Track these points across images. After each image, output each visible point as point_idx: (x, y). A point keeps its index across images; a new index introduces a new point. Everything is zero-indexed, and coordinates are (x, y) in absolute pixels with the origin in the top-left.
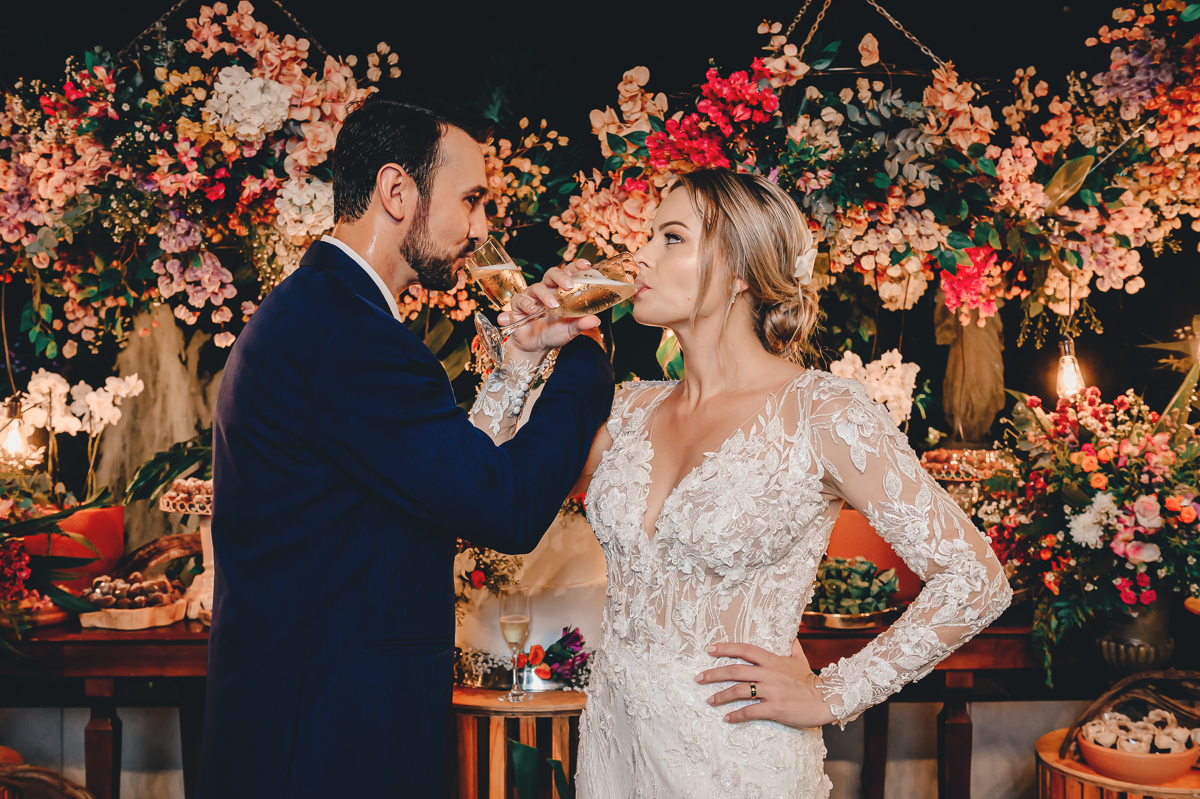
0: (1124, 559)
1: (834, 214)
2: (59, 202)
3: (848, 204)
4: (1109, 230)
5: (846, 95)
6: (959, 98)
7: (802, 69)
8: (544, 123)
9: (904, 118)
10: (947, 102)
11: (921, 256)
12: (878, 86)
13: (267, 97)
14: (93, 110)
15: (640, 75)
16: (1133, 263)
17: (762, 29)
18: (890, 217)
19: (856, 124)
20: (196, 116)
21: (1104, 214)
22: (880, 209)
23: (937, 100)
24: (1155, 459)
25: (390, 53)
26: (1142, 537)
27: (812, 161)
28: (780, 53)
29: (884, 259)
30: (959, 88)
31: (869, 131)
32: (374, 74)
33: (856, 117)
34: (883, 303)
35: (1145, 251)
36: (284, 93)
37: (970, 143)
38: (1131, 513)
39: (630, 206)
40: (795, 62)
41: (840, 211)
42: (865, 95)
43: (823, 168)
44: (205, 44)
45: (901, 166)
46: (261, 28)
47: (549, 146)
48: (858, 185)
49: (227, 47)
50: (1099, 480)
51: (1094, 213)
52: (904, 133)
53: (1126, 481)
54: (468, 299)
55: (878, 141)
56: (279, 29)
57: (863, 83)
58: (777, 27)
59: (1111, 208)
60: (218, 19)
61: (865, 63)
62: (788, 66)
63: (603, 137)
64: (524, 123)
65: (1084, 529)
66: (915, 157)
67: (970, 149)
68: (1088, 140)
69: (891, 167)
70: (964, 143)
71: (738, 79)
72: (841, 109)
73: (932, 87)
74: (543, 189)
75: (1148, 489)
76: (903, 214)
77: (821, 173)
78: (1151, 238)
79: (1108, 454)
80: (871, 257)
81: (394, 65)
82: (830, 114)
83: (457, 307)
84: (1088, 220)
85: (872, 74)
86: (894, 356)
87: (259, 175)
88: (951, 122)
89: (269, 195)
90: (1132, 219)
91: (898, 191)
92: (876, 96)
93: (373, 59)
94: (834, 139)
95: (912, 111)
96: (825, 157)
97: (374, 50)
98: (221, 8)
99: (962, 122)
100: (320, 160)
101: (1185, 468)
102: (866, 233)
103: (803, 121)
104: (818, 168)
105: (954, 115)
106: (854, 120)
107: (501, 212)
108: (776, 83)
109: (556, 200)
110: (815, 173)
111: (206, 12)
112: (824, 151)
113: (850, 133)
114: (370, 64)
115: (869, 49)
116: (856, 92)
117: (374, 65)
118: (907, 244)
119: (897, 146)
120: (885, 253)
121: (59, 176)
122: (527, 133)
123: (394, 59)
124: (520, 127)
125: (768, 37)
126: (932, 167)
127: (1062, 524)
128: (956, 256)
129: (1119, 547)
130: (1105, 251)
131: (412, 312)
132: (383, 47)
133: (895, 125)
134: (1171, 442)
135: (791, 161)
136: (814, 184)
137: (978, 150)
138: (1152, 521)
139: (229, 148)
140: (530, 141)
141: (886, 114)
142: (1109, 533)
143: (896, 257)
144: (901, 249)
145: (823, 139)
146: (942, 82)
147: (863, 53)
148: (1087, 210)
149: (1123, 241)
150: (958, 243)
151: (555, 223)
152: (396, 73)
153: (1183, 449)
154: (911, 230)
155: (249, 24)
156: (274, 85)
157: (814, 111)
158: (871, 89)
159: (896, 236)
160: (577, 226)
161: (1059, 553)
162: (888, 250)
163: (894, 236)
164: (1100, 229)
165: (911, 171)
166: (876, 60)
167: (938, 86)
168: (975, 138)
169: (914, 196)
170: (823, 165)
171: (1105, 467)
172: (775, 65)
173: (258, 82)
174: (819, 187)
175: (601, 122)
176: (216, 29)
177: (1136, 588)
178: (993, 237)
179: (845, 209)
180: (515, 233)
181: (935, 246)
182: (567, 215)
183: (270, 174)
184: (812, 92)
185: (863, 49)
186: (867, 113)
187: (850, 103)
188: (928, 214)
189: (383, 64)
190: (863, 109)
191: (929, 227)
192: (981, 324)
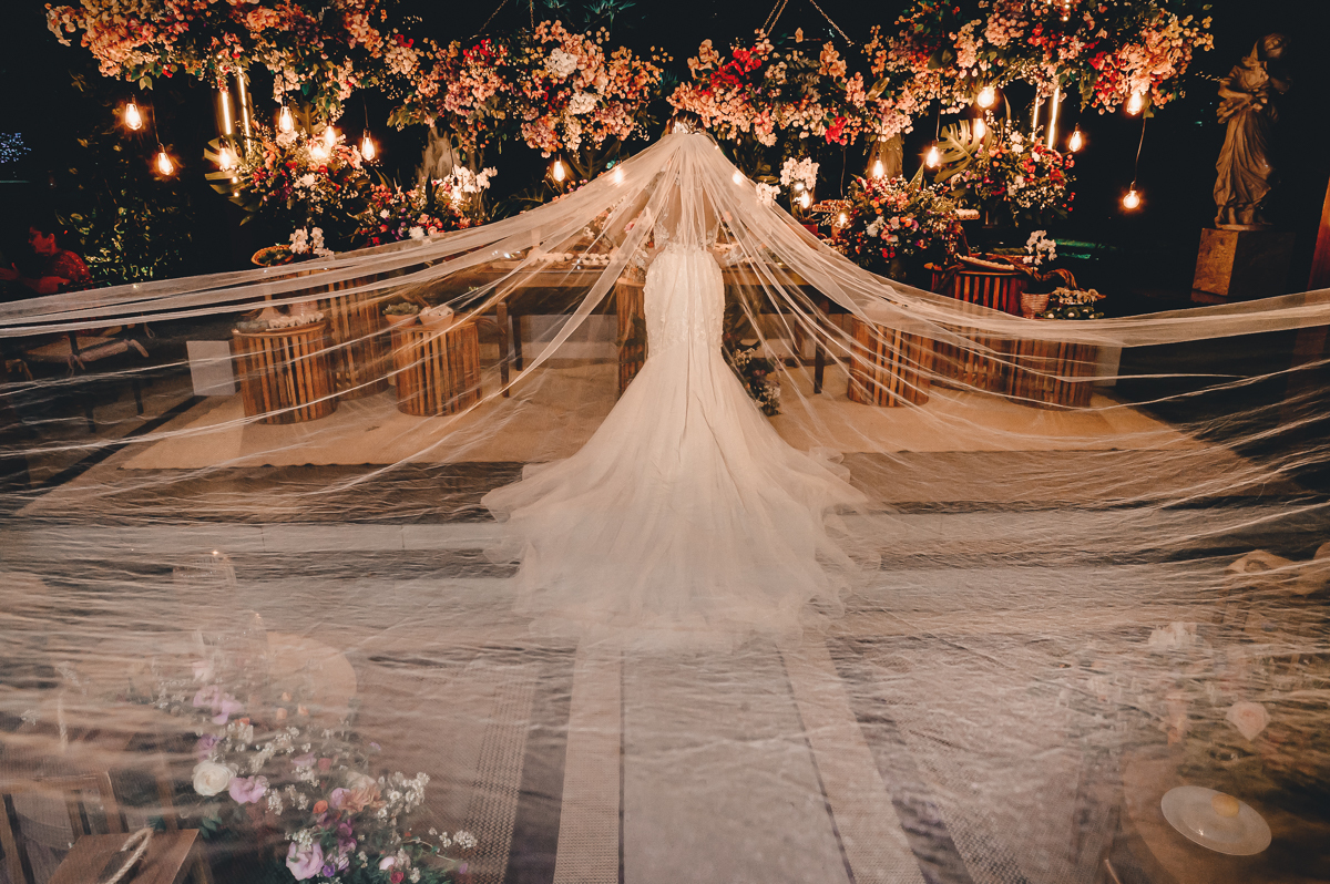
0: (885, 241)
1: (782, 107)
2: (483, 99)
3: (788, 102)
4: (897, 107)
5: (788, 56)
6: (833, 56)
7: (771, 47)
8: (662, 49)
9: (810, 67)
10: (828, 59)
11: (816, 121)
12: (801, 53)
13: (570, 61)
14: (498, 63)
15: (708, 43)
16: (907, 121)
17: (756, 32)
18: (803, 107)
19: (792, 69)
20: (542, 68)
21: (896, 101)
22: (801, 103)
23: (825, 58)
24: (900, 203)
25: (606, 32)
26: (892, 233)
27: (775, 85)
28: (761, 42)
29: (802, 123)
30: (834, 53)
31: (796, 72)
32: (600, 41)
35: (914, 116)
36: (575, 58)
37: (837, 76)
38: (888, 223)
39: (704, 99)
40: (768, 46)
41: (785, 104)
42: (796, 58)
43: (778, 88)
44: (541, 36)
45: (807, 88)
46: (564, 31)
47: (664, 60)
48: (791, 95)
49: (550, 38)
50: (879, 211)
51: (891, 100)
52: (809, 74)
53: (888, 211)
55: (799, 77)
56: (571, 32)
57: (795, 52)
59: (898, 98)
60: (547, 26)
61: (797, 42)
62: (766, 47)
63: (693, 70)
64: (653, 49)
65: (872, 230)
66: (813, 84)
67: (836, 79)
68: (890, 69)
69: (804, 87)
70: (834, 76)
72: (786, 62)
73: (823, 53)
75: (896, 214)
76: (809, 105)
77: (778, 90)
78: (917, 110)
79: (883, 201)
80: (797, 122)
82: (782, 65)
84: (888, 103)
85: (799, 47)
86: (809, 160)
87: (563, 90)
88: (830, 66)
89: (568, 98)
90: (908, 102)
91: (806, 97)
92: (800, 57)
93: (599, 34)
94: (782, 76)
95: (814, 64)
96: (779, 83)
97: (599, 30)
98: (548, 22)
99: (833, 66)
101: (912, 206)
102: (795, 112)
103: (771, 68)
105: (831, 64)
106: (791, 67)
107: (646, 94)
108: (761, 54)
109: (668, 88)
110: (775, 90)
111: (543, 24)
112: (779, 81)
113: (790, 73)
115: (799, 36)
116: (792, 56)
117: (599, 37)
118: (811, 116)
119: (806, 80)
120: (802, 120)
121: (482, 88)
122: (654, 53)
123: (607, 34)
124: (651, 51)
125: (758, 35)
126: (818, 89)
127: (864, 228)
128: (830, 121)
129: (884, 237)
130: (894, 117)
132: (603, 29)
133: (807, 70)
134: (908, 198)
135: (766, 86)
136: (774, 95)
137: (839, 78)
138: (896, 226)
139: (555, 81)
140: (655, 58)
141: (804, 65)
142: (880, 232)
143: (807, 122)
144: (808, 118)
145: (778, 76)
146: (827, 50)
147: (796, 38)
148: (887, 99)
149: (903, 112)
150: (830, 116)
151: (668, 99)
152: (608, 39)
153: (912, 199)
154: (811, 112)
155: (561, 30)
156: (572, 56)
157: (776, 64)
158: (798, 55)
160: (678, 101)
161: (863, 240)
162: (804, 120)
163: (805, 114)
164: (893, 107)
165: (811, 91)
166: (800, 41)
167: (825, 52)
168: (839, 74)
169: (812, 99)
170: (778, 86)
171: (881, 206)
172: (761, 46)
173: (566, 55)
174: (776, 96)
175: (692, 63)
176: (546, 30)
177: (889, 252)
178: (846, 113)
181: (820, 118)
182: (674, 95)
183: (568, 89)
184: (776, 55)
185: (797, 35)
186: (796, 65)
187: (790, 60)
188: (819, 105)
189: (603, 36)
190: (795, 63)
191: (819, 111)
192: (852, 144)
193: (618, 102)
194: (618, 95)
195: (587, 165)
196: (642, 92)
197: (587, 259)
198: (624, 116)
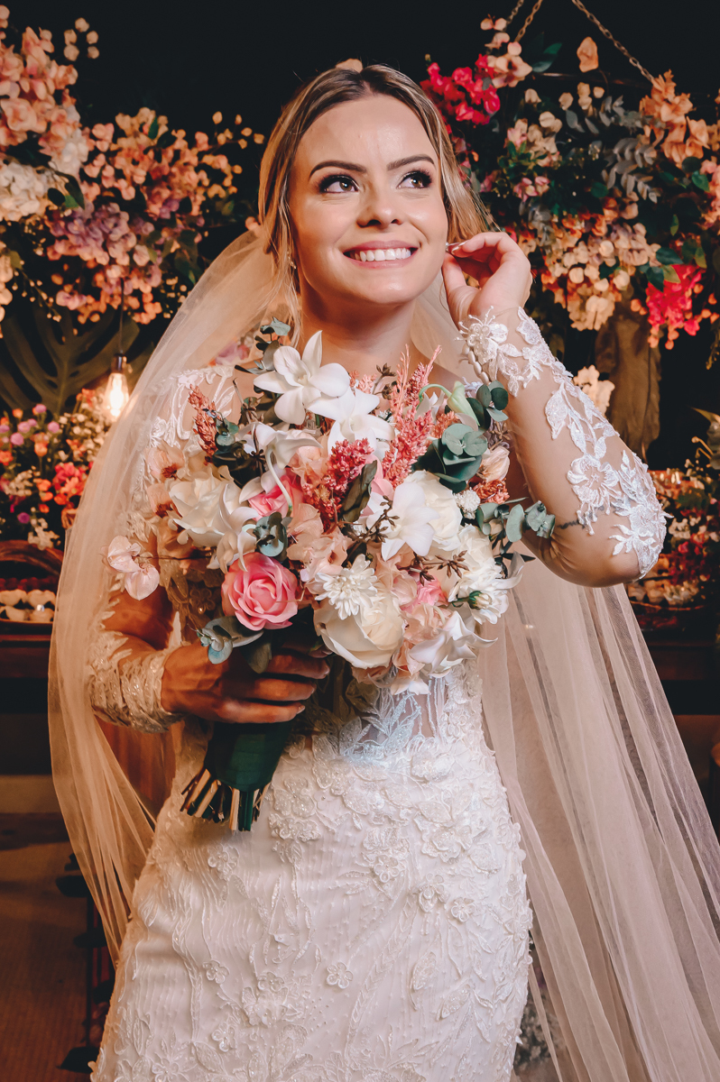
1: (549, 223)
3: (565, 213)
5: (566, 100)
6: (676, 110)
7: (524, 70)
8: (239, 119)
9: (623, 127)
10: (664, 113)
11: (629, 270)
12: (599, 92)
17: (486, 25)
18: (603, 229)
19: (574, 131)
22: (594, 220)
23: (654, 111)
25: (89, 31)
27: (531, 167)
28: (502, 51)
29: (593, 273)
30: (677, 100)
32: (71, 53)
33: (575, 125)
34: (572, 322)
37: (684, 157)
41: (556, 220)
42: (585, 102)
43: (540, 175)
45: (619, 176)
47: (243, 144)
48: (574, 194)
52: (622, 143)
54: (153, 302)
55: (595, 148)
57: (584, 89)
58: (501, 24)
61: (584, 68)
62: (511, 66)
64: (218, 118)
66: (633, 167)
67: (684, 163)
69: (609, 177)
70: (678, 158)
71: (461, 75)
72: (559, 114)
73: (650, 97)
74: (234, 190)
76: (615, 228)
77: (539, 180)
80: (580, 270)
81: (94, 45)
82: (548, 119)
83: (141, 310)
85: (592, 79)
86: (590, 373)
88: (666, 135)
91: (612, 203)
92: (597, 103)
93: (70, 37)
94: (550, 146)
95: (630, 120)
96: (543, 163)
97: (72, 27)
99: (677, 135)
100: (20, 140)
102: (577, 245)
103: (521, 125)
104: (535, 174)
105: (670, 127)
106: (572, 127)
107: (195, 211)
108: (497, 83)
110: (532, 179)
112: (542, 157)
113: (568, 140)
114: (67, 42)
115: (588, 55)
116: (576, 97)
117: (71, 43)
118: (617, 258)
119: (616, 156)
120: (594, 265)
122: (221, 128)
123: (93, 37)
124: (213, 122)
125: (491, 37)
126: (650, 178)
128: (665, 272)
131: (93, 313)
132: (82, 24)
133: (614, 134)
135: (512, 165)
136: (531, 191)
137: (693, 164)
140: (224, 137)
141: (606, 121)
143: (605, 271)
144: (611, 263)
145: (541, 145)
146: (660, 92)
147: (582, 58)
150: (667, 260)
152: (94, 53)
154: (622, 244)
157: (532, 117)
158: (591, 95)
159: (608, 248)
162: (598, 263)
163: (605, 248)
165: (628, 182)
166: (594, 65)
167: (656, 97)
168: (689, 153)
169: (628, 208)
170: (541, 171)
172: (499, 63)
174: (535, 194)
178: (700, 255)
179: (561, 217)
180: (206, 234)
181: (645, 261)
184: (532, 96)
185: (582, 53)
186: (587, 120)
187: (570, 108)
188: (640, 228)
189: (81, 43)
190: (581, 114)
191: (641, 241)
192: (670, 346)
193: (115, 207)
194: (117, 191)
195: (53, 372)
196: (186, 205)
197: (21, 605)
198: (132, 242)
